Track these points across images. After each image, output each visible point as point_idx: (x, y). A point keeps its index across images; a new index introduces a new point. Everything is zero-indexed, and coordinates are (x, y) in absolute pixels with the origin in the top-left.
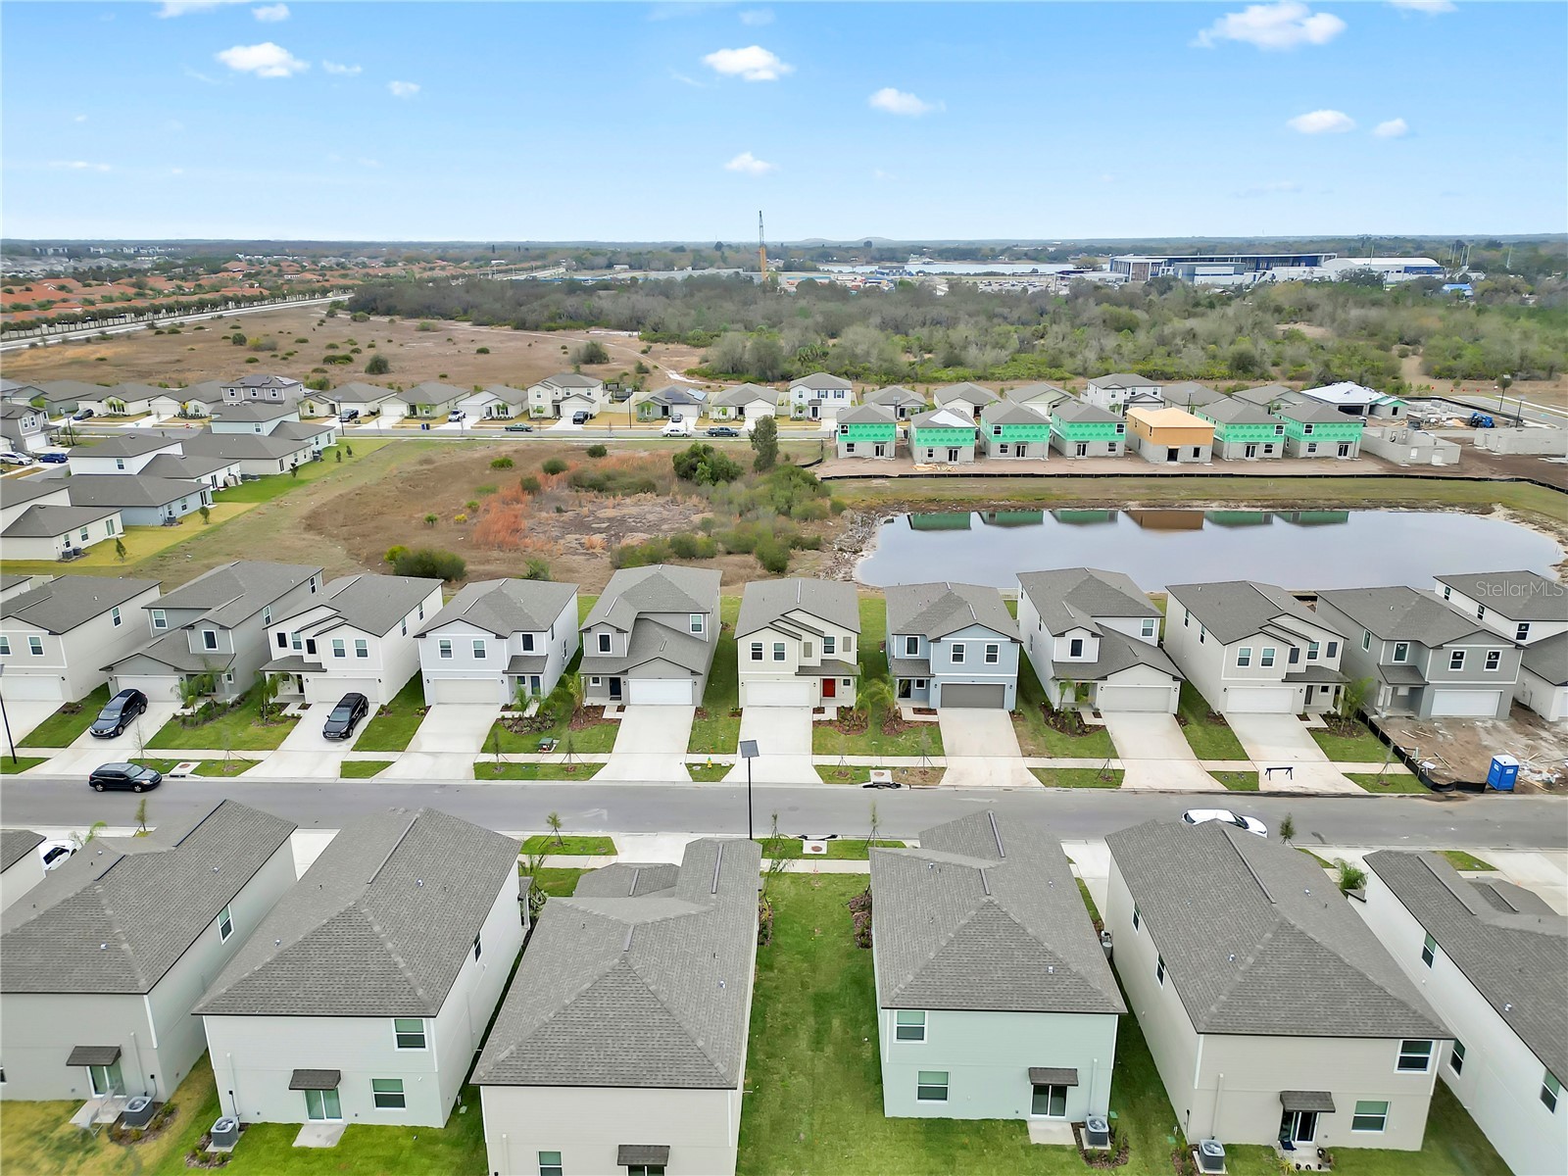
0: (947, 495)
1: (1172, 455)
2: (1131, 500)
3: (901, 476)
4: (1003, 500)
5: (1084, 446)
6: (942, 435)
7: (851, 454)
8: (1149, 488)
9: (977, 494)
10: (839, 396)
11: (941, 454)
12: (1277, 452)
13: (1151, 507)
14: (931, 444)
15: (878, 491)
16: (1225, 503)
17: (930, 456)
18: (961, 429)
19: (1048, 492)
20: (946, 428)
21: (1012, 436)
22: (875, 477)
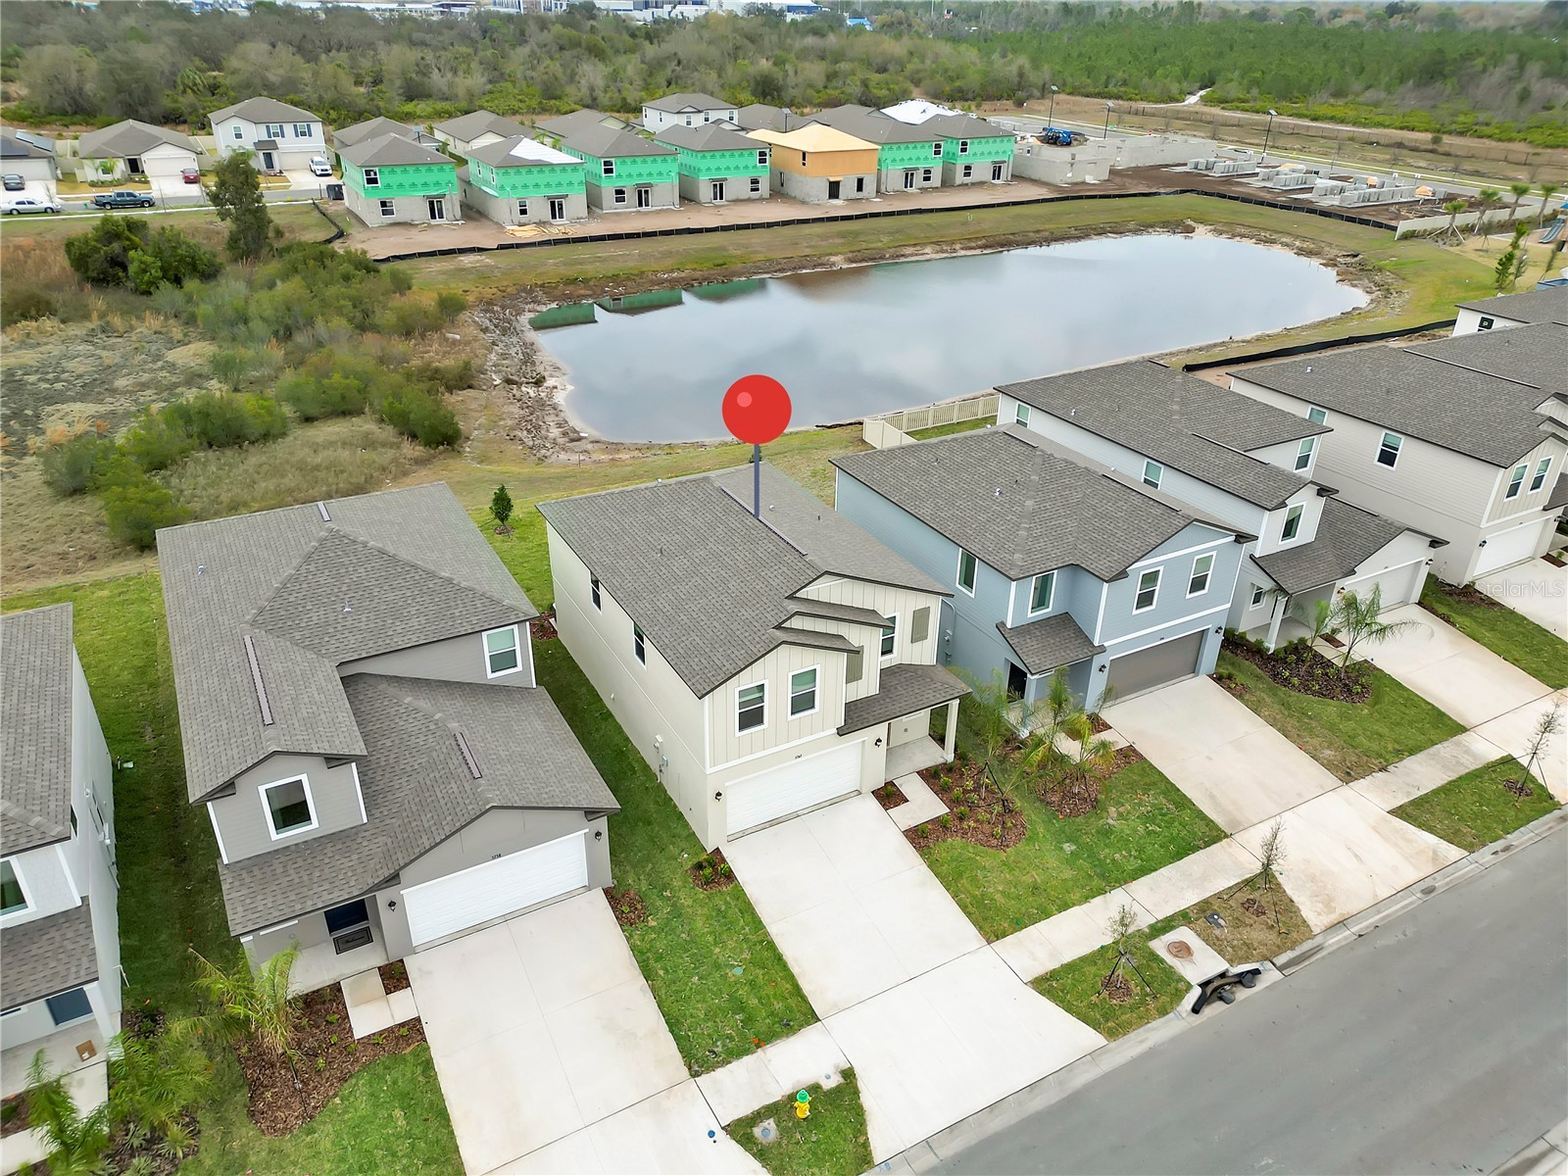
0: (590, 270)
1: (834, 190)
2: (831, 254)
3: (502, 247)
4: (672, 271)
5: (721, 186)
6: (536, 177)
7: (389, 219)
8: (842, 235)
9: (631, 264)
10: (303, 134)
11: (540, 210)
12: (936, 180)
13: (861, 261)
14: (522, 193)
15: (483, 275)
16: (938, 248)
17: (523, 212)
18: (563, 166)
19: (725, 254)
20: (540, 165)
21: (630, 175)
22: (462, 251)
